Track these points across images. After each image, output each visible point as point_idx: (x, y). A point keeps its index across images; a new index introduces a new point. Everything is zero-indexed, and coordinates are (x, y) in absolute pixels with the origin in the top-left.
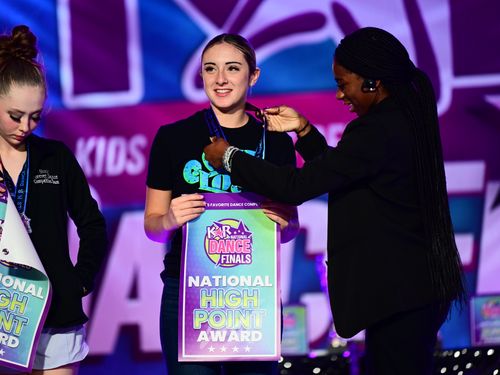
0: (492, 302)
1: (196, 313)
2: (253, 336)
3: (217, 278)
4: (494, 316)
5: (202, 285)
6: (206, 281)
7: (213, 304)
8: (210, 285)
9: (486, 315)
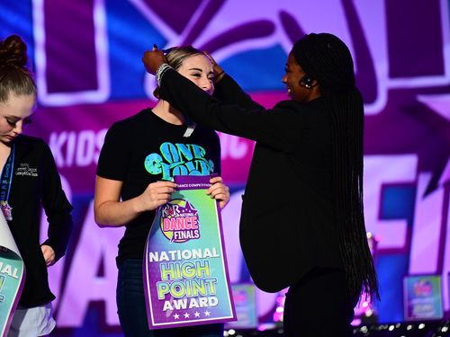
0: (423, 281)
1: (159, 285)
2: (210, 301)
3: (173, 253)
4: (425, 294)
5: (161, 260)
6: (164, 256)
7: (172, 276)
8: (168, 259)
9: (418, 293)
